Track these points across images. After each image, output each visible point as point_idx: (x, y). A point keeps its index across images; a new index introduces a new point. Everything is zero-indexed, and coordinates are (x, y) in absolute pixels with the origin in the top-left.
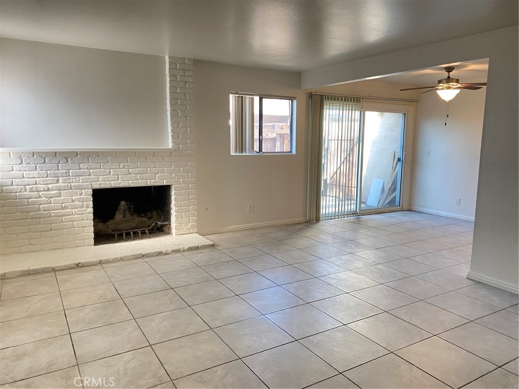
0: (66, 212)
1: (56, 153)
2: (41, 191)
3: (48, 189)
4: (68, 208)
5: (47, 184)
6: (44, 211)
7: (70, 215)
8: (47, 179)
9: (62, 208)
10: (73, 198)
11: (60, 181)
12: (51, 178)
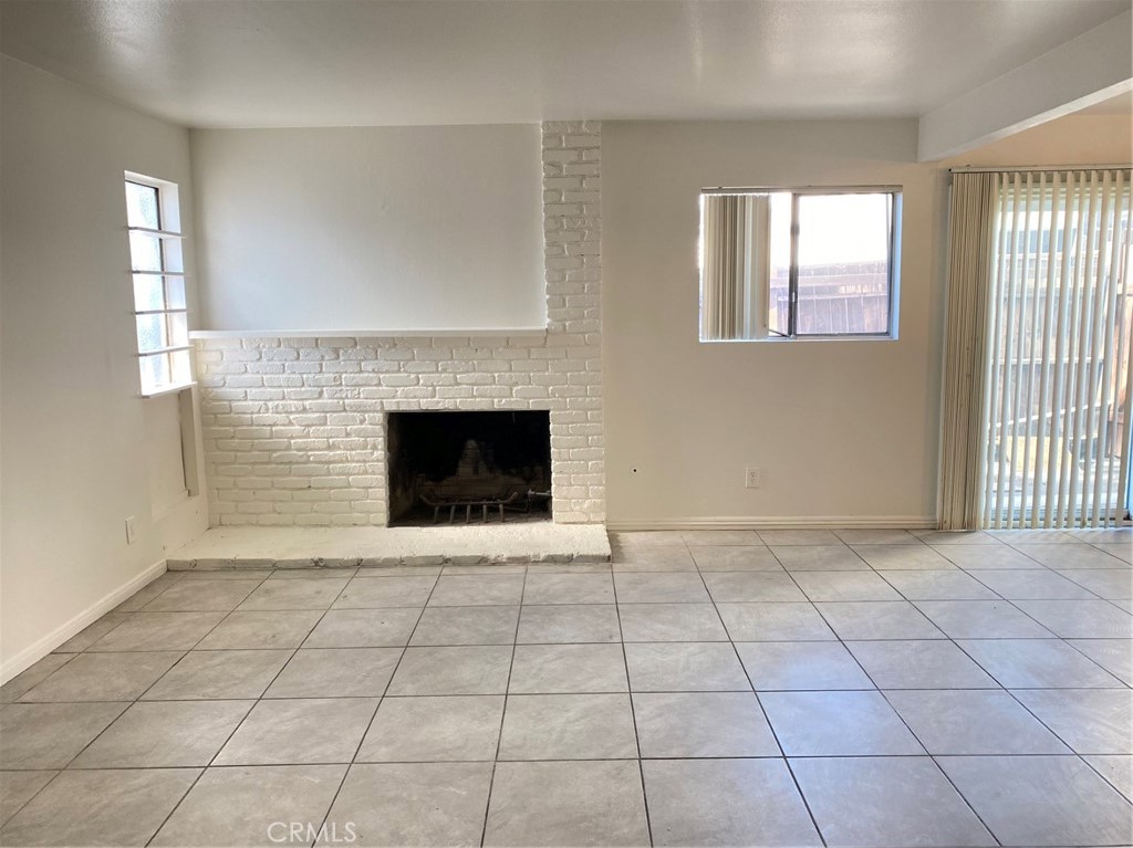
0: (335, 455)
1: (317, 339)
2: (292, 413)
3: (304, 410)
4: (339, 448)
5: (302, 400)
6: (298, 450)
7: (342, 462)
8: (303, 389)
9: (329, 448)
10: (349, 428)
11: (325, 395)
12: (309, 389)
